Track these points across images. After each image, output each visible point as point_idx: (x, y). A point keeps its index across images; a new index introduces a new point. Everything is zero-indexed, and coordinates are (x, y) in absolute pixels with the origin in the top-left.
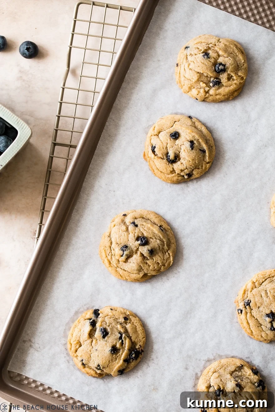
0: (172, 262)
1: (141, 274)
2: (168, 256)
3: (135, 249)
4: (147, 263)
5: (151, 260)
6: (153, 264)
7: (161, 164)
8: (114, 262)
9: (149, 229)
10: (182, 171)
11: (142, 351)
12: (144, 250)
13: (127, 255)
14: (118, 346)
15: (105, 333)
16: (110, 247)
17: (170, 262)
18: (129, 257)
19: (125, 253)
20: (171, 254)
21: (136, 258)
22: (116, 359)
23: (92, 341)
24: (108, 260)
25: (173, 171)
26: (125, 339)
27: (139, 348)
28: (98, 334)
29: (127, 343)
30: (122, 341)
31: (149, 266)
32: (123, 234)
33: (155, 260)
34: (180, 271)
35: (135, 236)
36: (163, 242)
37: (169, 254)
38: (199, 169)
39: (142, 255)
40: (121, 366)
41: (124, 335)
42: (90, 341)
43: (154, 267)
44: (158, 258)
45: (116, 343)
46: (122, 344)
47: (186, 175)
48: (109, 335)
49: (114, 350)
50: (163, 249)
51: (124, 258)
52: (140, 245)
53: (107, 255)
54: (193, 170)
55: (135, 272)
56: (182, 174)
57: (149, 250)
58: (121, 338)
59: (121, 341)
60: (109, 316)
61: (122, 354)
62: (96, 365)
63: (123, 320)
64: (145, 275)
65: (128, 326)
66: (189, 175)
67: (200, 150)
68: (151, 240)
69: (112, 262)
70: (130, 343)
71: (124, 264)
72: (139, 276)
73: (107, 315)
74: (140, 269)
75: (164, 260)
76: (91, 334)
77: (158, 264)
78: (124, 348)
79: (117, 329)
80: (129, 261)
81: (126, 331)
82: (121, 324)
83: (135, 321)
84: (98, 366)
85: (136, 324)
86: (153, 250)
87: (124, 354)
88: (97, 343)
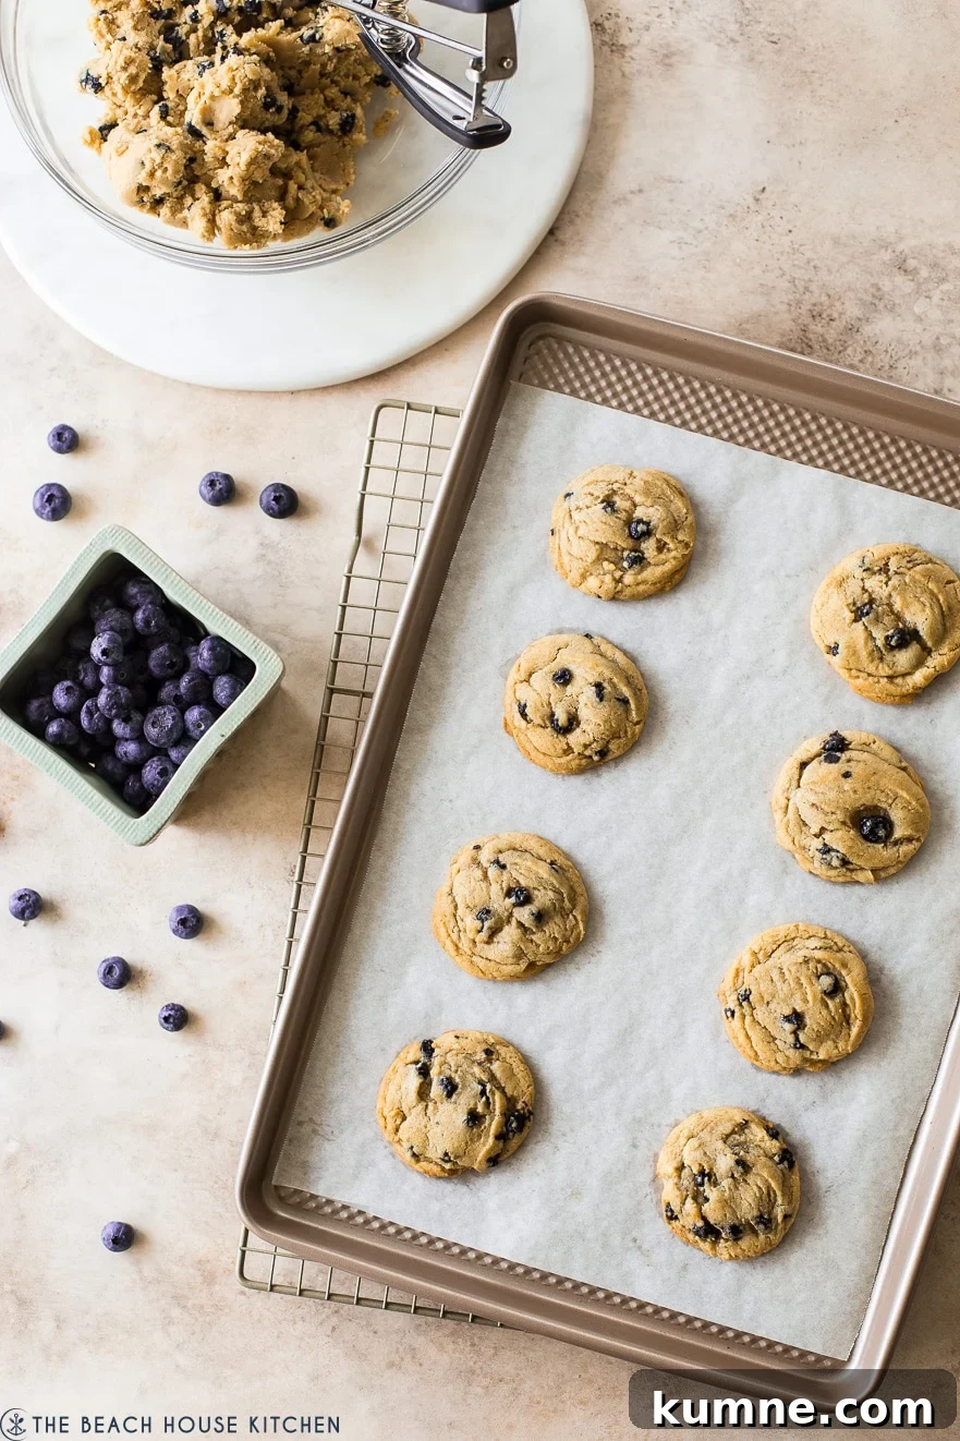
0: (583, 932)
1: (523, 966)
2: (574, 922)
3: (506, 914)
4: (532, 941)
5: (539, 935)
6: (546, 942)
7: (543, 739)
8: (465, 945)
9: (529, 870)
10: (586, 746)
11: (530, 1113)
12: (524, 914)
13: (490, 928)
14: (480, 1109)
15: (451, 1088)
16: (455, 916)
17: (579, 934)
18: (494, 932)
19: (487, 924)
20: (579, 918)
21: (510, 934)
22: (480, 1136)
23: (427, 1106)
24: (452, 942)
25: (568, 750)
26: (493, 1094)
27: (523, 1109)
28: (436, 1090)
29: (498, 1102)
30: (488, 1098)
31: (538, 946)
32: (478, 888)
33: (548, 934)
34: (600, 949)
35: (502, 889)
36: (562, 894)
37: (574, 917)
38: (619, 737)
39: (520, 925)
40: (492, 1149)
41: (488, 1087)
42: (421, 1106)
43: (548, 948)
44: (554, 928)
45: (476, 1104)
46: (488, 1104)
47: (596, 753)
48: (459, 1090)
49: (474, 1118)
50: (562, 908)
51: (484, 935)
52: (514, 905)
53: (450, 932)
54: (608, 742)
55: (510, 960)
56: (588, 753)
57: (533, 914)
58: (483, 1093)
59: (484, 1099)
60: (454, 1052)
61: (490, 1125)
62: (440, 1155)
63: (481, 1056)
64: (532, 965)
65: (496, 1067)
66: (603, 753)
67: (618, 700)
68: (536, 892)
69: (460, 946)
70: (504, 1101)
71: (486, 946)
72: (519, 967)
73: (450, 1050)
74: (519, 955)
75: (566, 929)
76: (423, 1093)
77: (556, 939)
78: (492, 1113)
79: (473, 1074)
80: (495, 940)
81: (493, 1078)
82: (480, 1064)
83: (508, 1056)
84: (446, 1154)
85: (511, 1061)
86: (543, 912)
87: (493, 1124)
88: (436, 1108)
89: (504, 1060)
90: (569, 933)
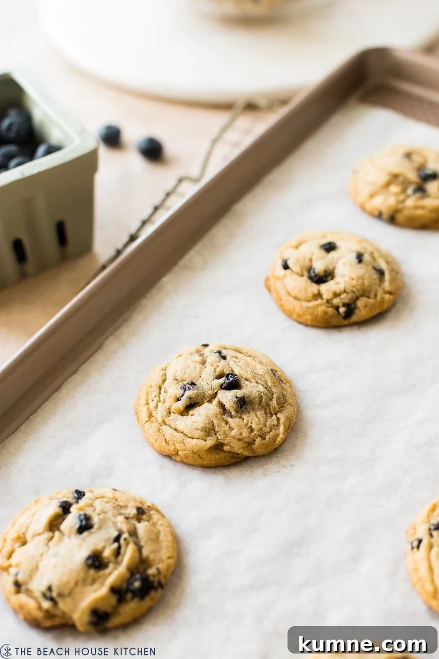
0: (281, 436)
1: (210, 442)
2: (275, 422)
3: (211, 392)
4: (227, 423)
5: (237, 420)
6: (240, 427)
7: (301, 285)
8: (159, 414)
9: (248, 365)
10: (336, 295)
11: (161, 585)
12: (228, 398)
13: (190, 398)
14: (107, 553)
15: (85, 526)
16: (160, 389)
17: (278, 435)
18: (192, 405)
19: (188, 393)
20: (282, 421)
21: (205, 412)
22: (94, 581)
23: (52, 538)
24: (148, 409)
25: (319, 295)
26: (127, 544)
27: (154, 576)
28: (71, 522)
29: (129, 554)
30: (119, 548)
31: (231, 429)
32: (192, 366)
33: (245, 421)
34: (293, 463)
35: (215, 372)
36: (272, 394)
37: (278, 419)
38: (369, 297)
39: (222, 406)
40: (102, 599)
41: (125, 535)
42: (47, 535)
43: (241, 434)
44: (254, 419)
45: (104, 548)
46: (118, 552)
47: (344, 305)
48: (93, 530)
49: (96, 562)
50: (268, 405)
51: (181, 405)
52: (222, 387)
53: (150, 401)
54: (357, 298)
55: (198, 433)
56: (336, 301)
57: (237, 397)
58: (117, 539)
59: (116, 545)
60: (105, 500)
61: (110, 574)
62: (43, 587)
63: (132, 511)
64: (218, 447)
65: (142, 528)
66: (350, 308)
67: (375, 269)
68: (247, 382)
69: (154, 414)
70: (137, 555)
71: (180, 417)
72: (203, 443)
73: (102, 497)
74: (209, 430)
75: (265, 426)
76: (54, 525)
77: (251, 430)
78: (118, 563)
79: (115, 524)
80: (191, 412)
81: (133, 533)
82: (127, 518)
83: (160, 522)
84: (50, 589)
85: (161, 529)
86: (247, 400)
87: (115, 574)
88: (60, 540)
89: (154, 525)
90: (267, 429)
